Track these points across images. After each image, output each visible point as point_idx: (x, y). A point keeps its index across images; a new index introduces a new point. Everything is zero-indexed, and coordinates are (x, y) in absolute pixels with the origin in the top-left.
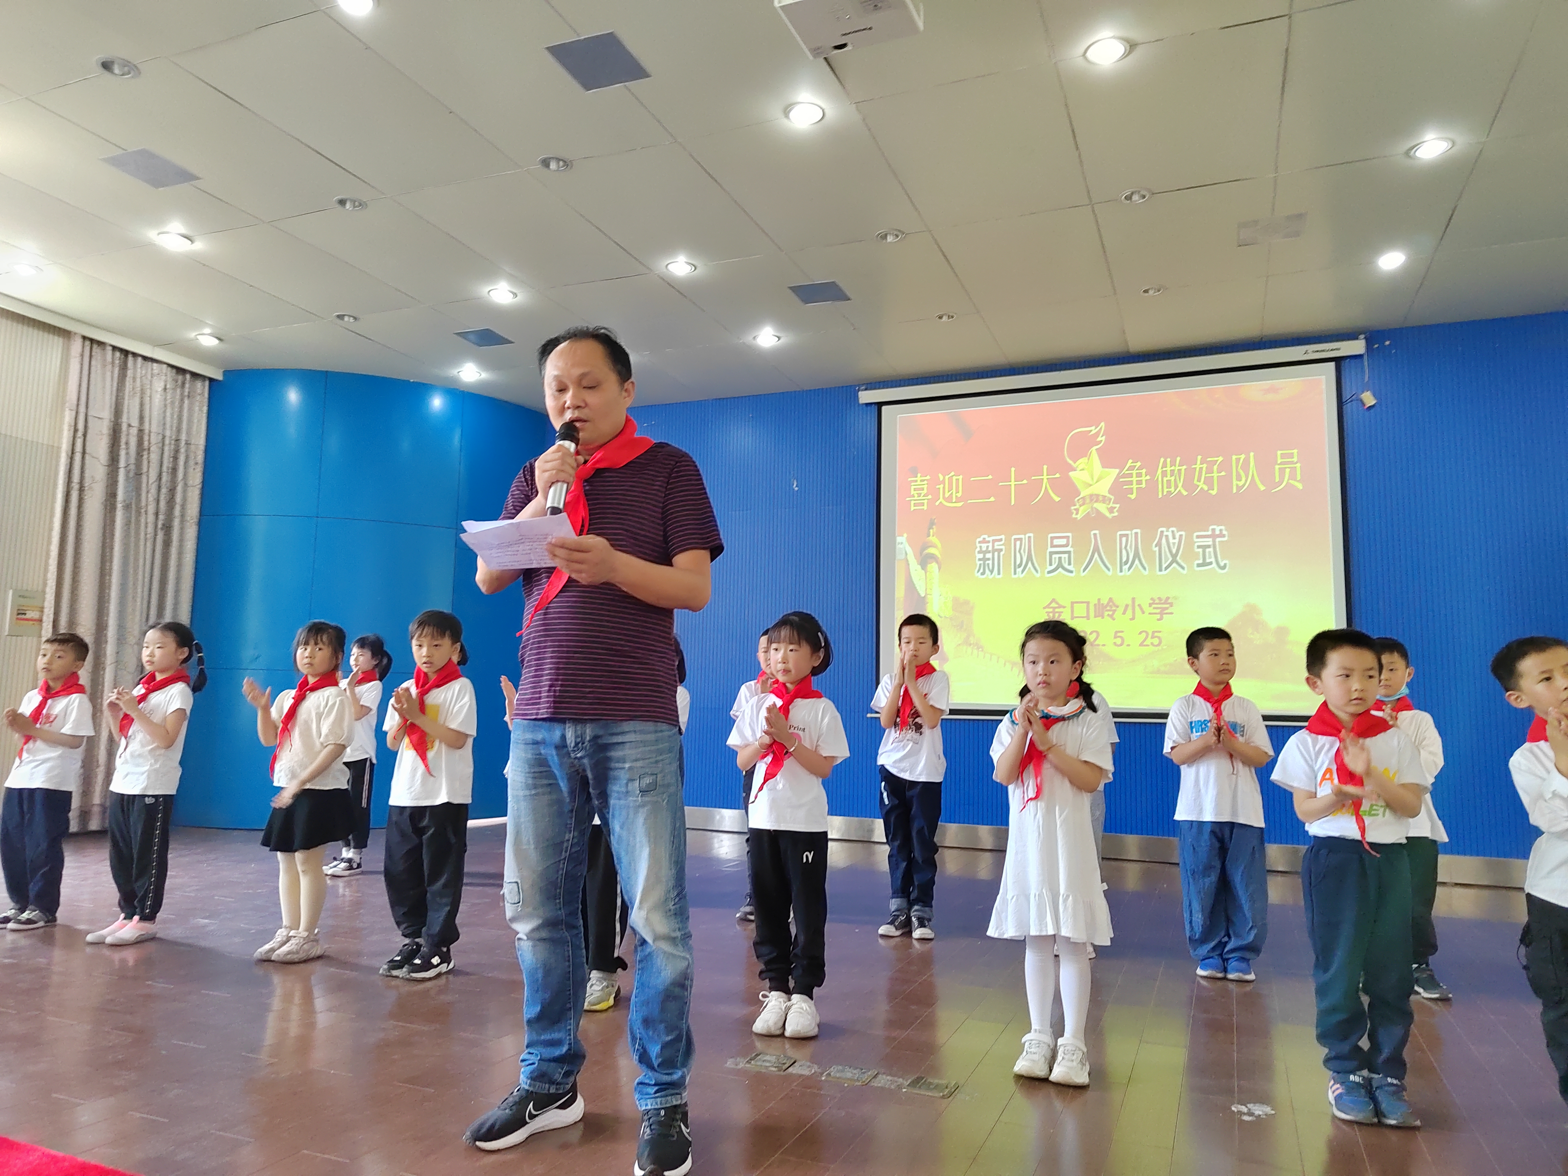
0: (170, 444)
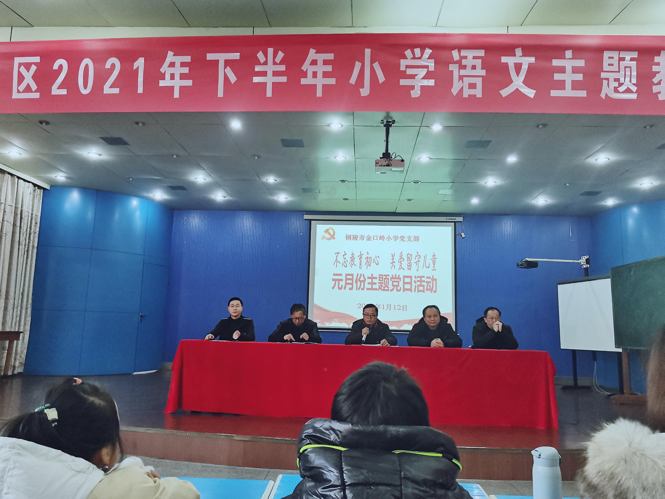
0: (30, 216)
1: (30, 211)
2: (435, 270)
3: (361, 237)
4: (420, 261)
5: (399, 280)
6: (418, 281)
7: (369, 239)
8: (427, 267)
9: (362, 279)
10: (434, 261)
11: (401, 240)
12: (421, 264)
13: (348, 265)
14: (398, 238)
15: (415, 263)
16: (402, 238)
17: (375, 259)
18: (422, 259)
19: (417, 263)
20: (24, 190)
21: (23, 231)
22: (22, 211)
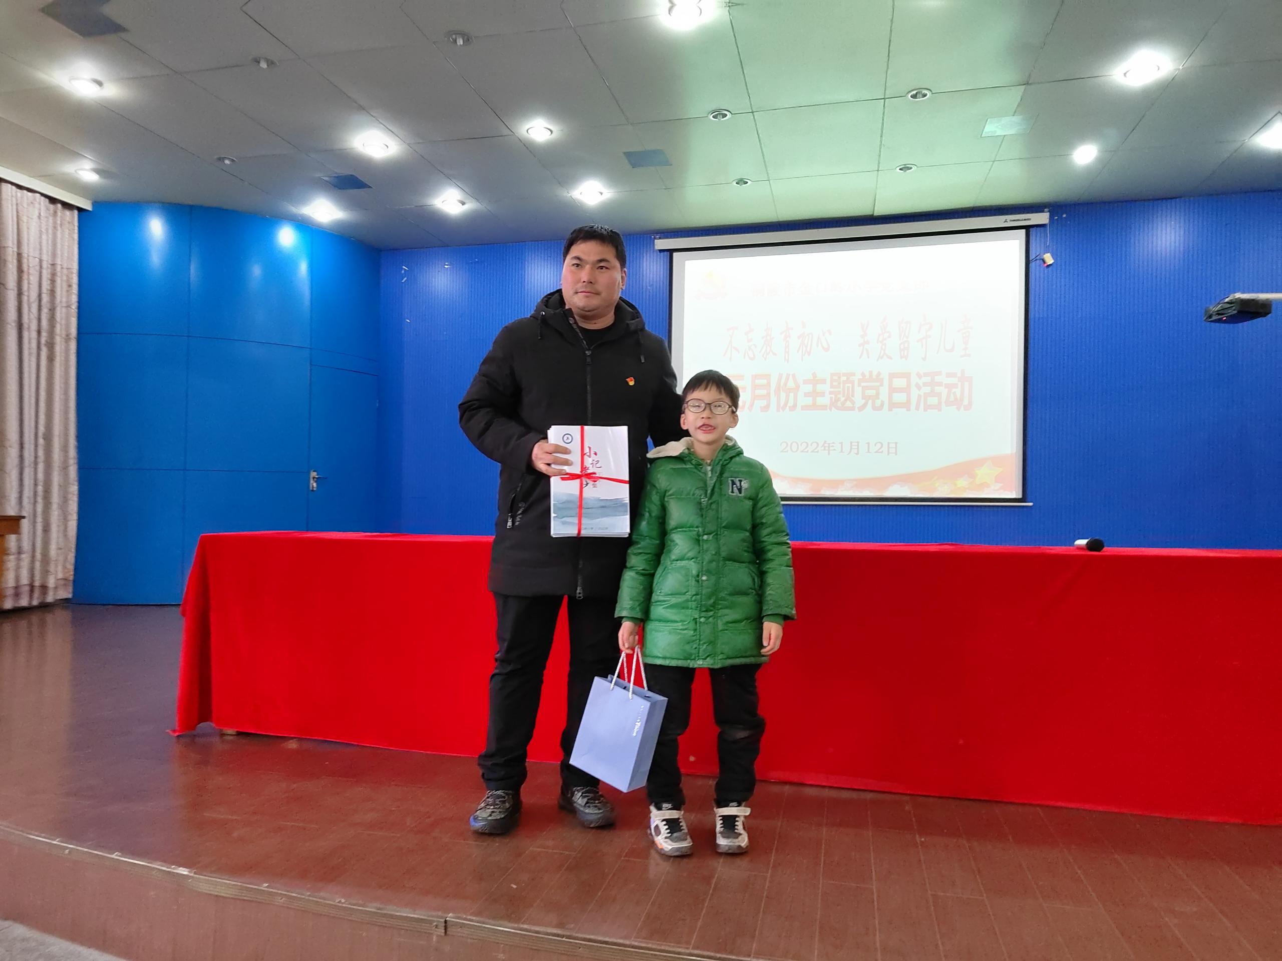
0: (48, 267)
1: (45, 258)
2: (969, 355)
4: (929, 336)
5: (878, 384)
6: (925, 384)
8: (947, 351)
9: (791, 384)
10: (967, 334)
12: (933, 343)
13: (758, 356)
15: (918, 341)
17: (820, 336)
18: (935, 332)
19: (924, 341)
20: (20, 208)
21: (28, 300)
22: (19, 255)
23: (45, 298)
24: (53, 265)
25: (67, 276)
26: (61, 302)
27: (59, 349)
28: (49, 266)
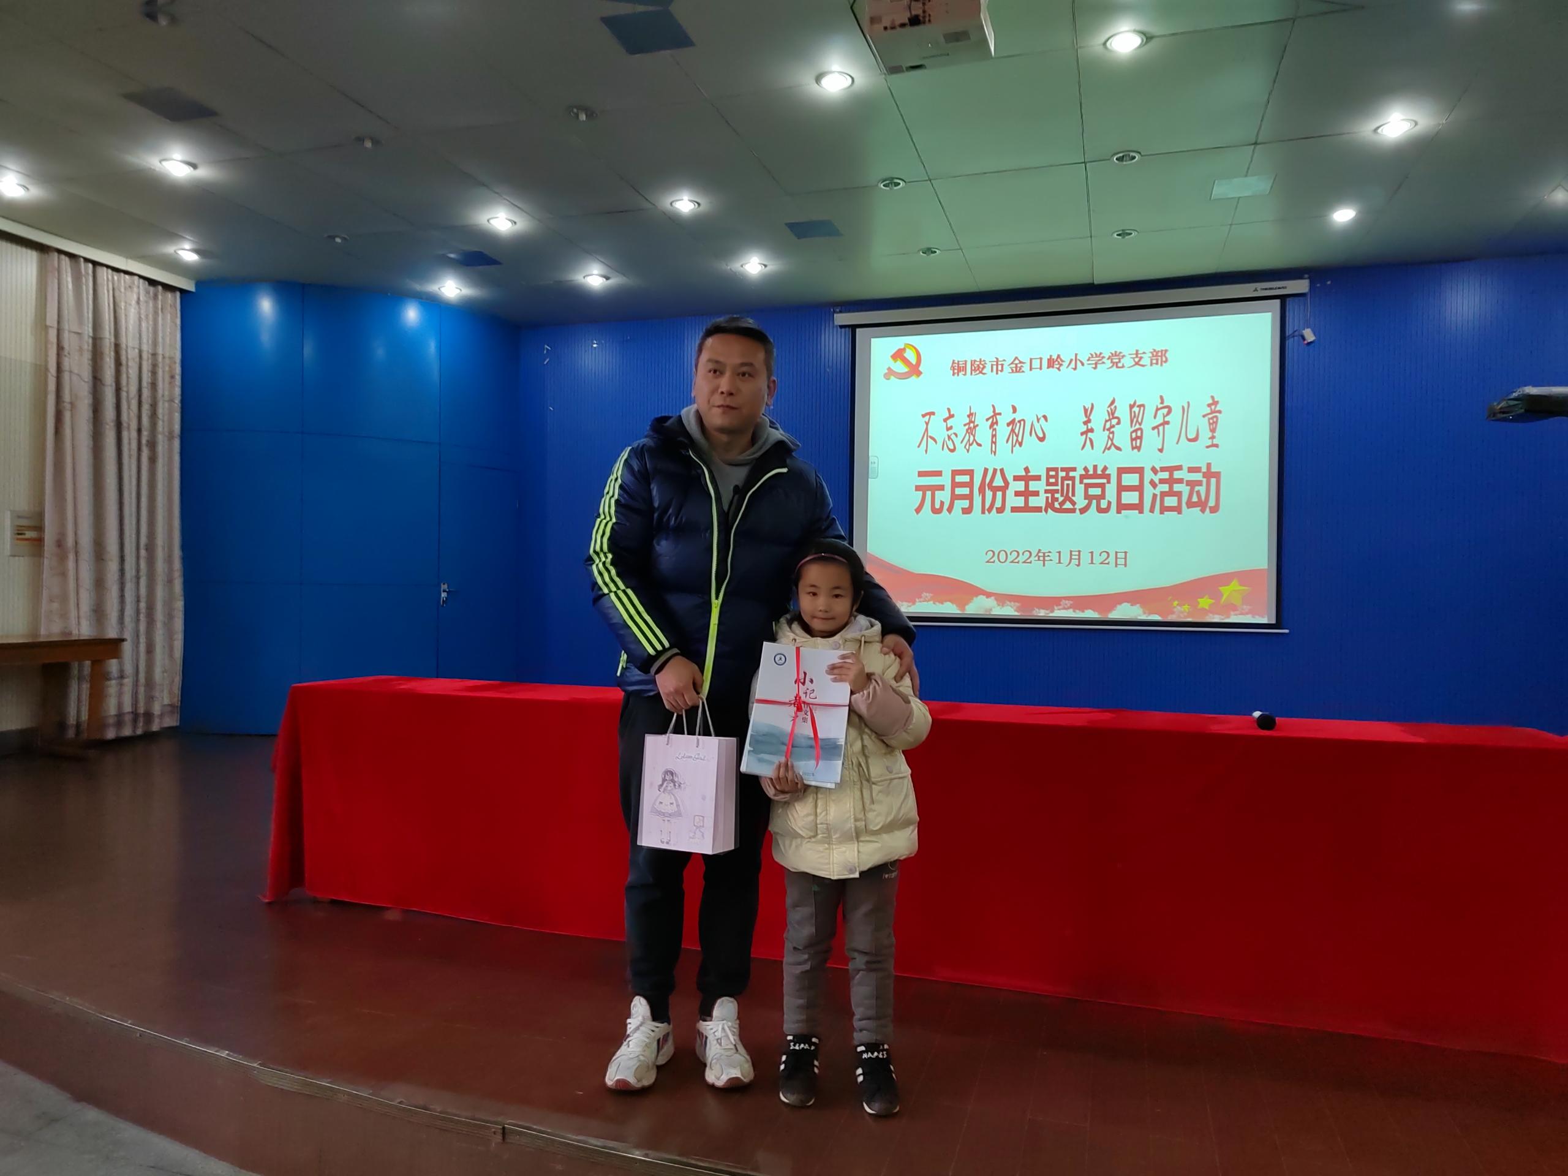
0: (148, 358)
1: (145, 347)
2: (1216, 446)
3: (995, 363)
4: (1167, 423)
5: (1104, 481)
6: (1162, 481)
7: (1017, 368)
8: (1190, 440)
9: (998, 482)
10: (1215, 420)
11: (1111, 365)
12: (1172, 431)
13: (960, 447)
14: (1104, 360)
15: (1153, 428)
16: (1116, 359)
17: (1034, 423)
18: (1175, 418)
19: (1161, 428)
20: (117, 293)
21: (128, 397)
22: (117, 346)
23: (146, 393)
24: (154, 355)
25: (170, 367)
26: (163, 396)
27: (161, 449)
28: (150, 356)
